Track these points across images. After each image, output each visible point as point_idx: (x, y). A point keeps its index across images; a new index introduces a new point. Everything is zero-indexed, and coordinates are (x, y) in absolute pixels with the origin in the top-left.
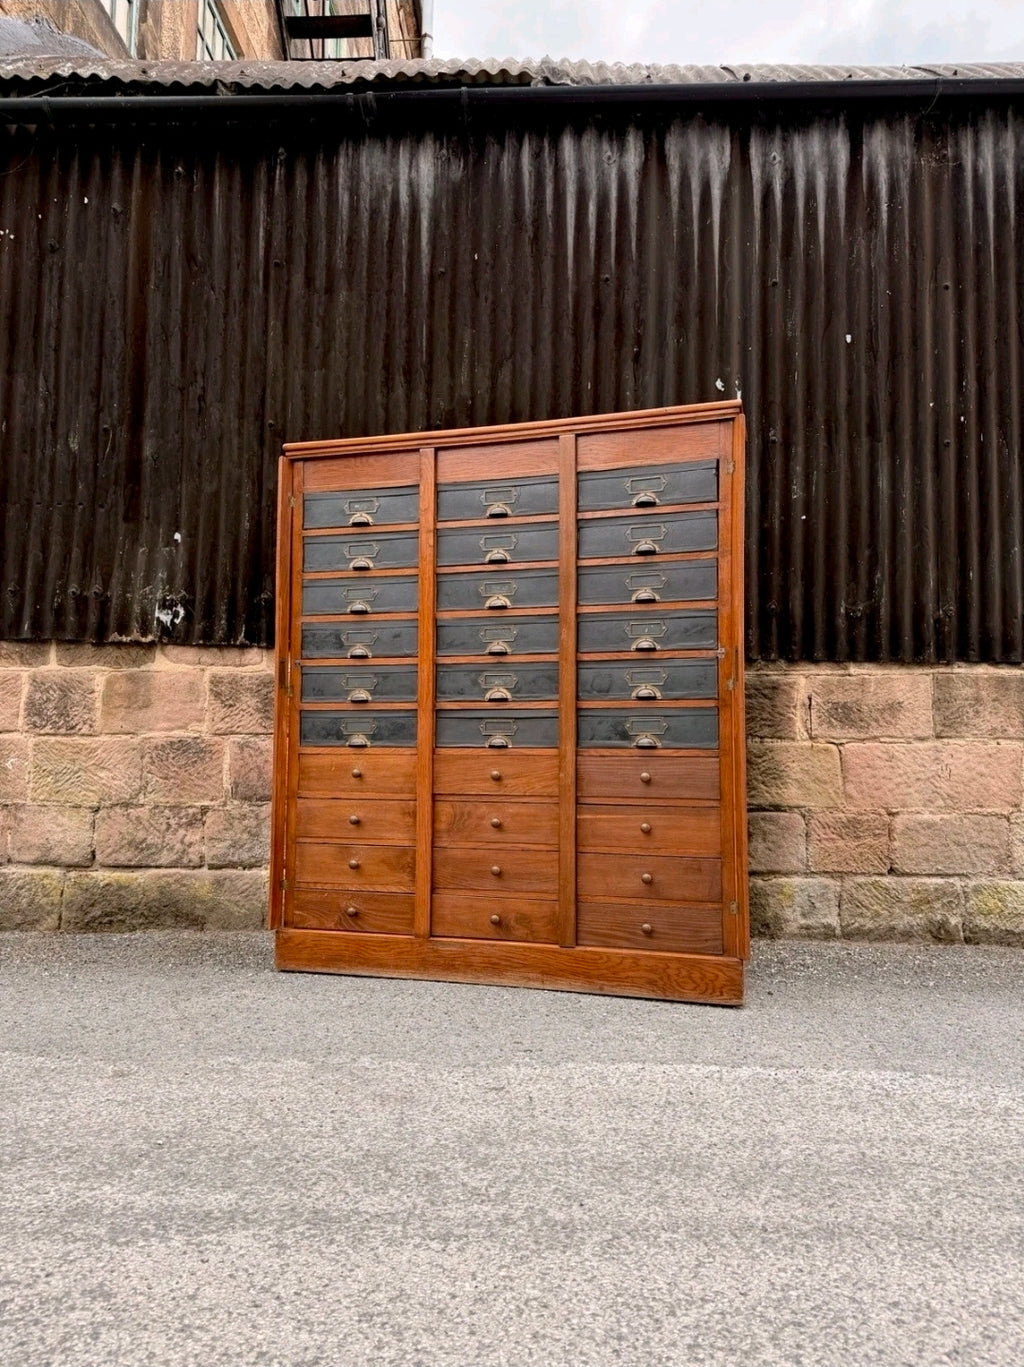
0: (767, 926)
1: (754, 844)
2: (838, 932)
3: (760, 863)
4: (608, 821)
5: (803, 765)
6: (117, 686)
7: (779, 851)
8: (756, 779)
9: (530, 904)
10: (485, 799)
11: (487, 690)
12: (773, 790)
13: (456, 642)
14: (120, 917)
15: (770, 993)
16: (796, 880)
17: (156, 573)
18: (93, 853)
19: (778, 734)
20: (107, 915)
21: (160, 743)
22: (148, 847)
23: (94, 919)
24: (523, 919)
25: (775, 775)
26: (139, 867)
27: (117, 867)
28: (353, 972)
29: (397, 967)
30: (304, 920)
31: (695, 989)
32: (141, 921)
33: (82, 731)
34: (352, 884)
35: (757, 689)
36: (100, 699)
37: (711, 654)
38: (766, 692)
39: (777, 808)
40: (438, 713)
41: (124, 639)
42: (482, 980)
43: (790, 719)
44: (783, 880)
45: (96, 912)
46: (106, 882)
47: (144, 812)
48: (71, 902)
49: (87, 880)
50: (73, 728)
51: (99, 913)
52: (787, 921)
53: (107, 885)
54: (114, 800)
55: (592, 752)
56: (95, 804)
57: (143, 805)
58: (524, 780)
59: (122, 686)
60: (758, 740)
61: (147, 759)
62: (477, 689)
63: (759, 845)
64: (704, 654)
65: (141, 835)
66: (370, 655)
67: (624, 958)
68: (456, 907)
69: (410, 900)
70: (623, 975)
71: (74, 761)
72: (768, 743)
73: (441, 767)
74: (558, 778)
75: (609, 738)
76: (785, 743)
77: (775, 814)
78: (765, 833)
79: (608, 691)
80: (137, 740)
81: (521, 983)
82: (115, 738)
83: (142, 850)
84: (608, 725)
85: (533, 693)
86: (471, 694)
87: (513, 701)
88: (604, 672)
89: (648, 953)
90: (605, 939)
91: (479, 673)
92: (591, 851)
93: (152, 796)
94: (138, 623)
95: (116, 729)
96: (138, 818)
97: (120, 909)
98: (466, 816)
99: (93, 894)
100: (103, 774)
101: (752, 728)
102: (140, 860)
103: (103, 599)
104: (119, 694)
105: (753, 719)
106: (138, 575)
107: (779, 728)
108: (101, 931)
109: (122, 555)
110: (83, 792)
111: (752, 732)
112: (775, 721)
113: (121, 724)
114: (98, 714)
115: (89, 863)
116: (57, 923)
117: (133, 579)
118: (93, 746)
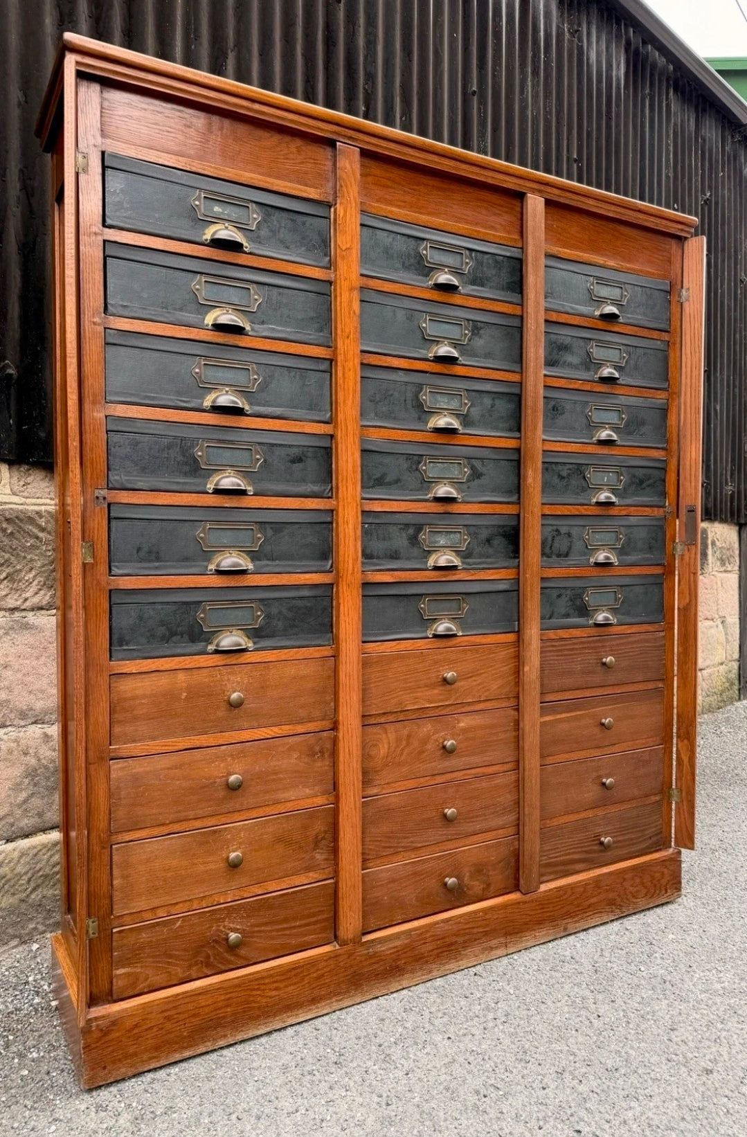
4: (568, 720)
9: (487, 848)
10: (429, 714)
13: (388, 479)
24: (477, 870)
31: (646, 895)
37: (660, 512)
40: (368, 588)
42: (435, 973)
55: (552, 634)
64: (656, 512)
66: (250, 490)
69: (330, 889)
70: (586, 904)
73: (374, 675)
74: (518, 672)
75: (567, 616)
79: (567, 555)
84: (567, 599)
85: (488, 557)
86: (408, 559)
87: (464, 569)
88: (563, 530)
89: (605, 870)
90: (562, 868)
91: (419, 528)
92: (551, 762)
98: (404, 743)
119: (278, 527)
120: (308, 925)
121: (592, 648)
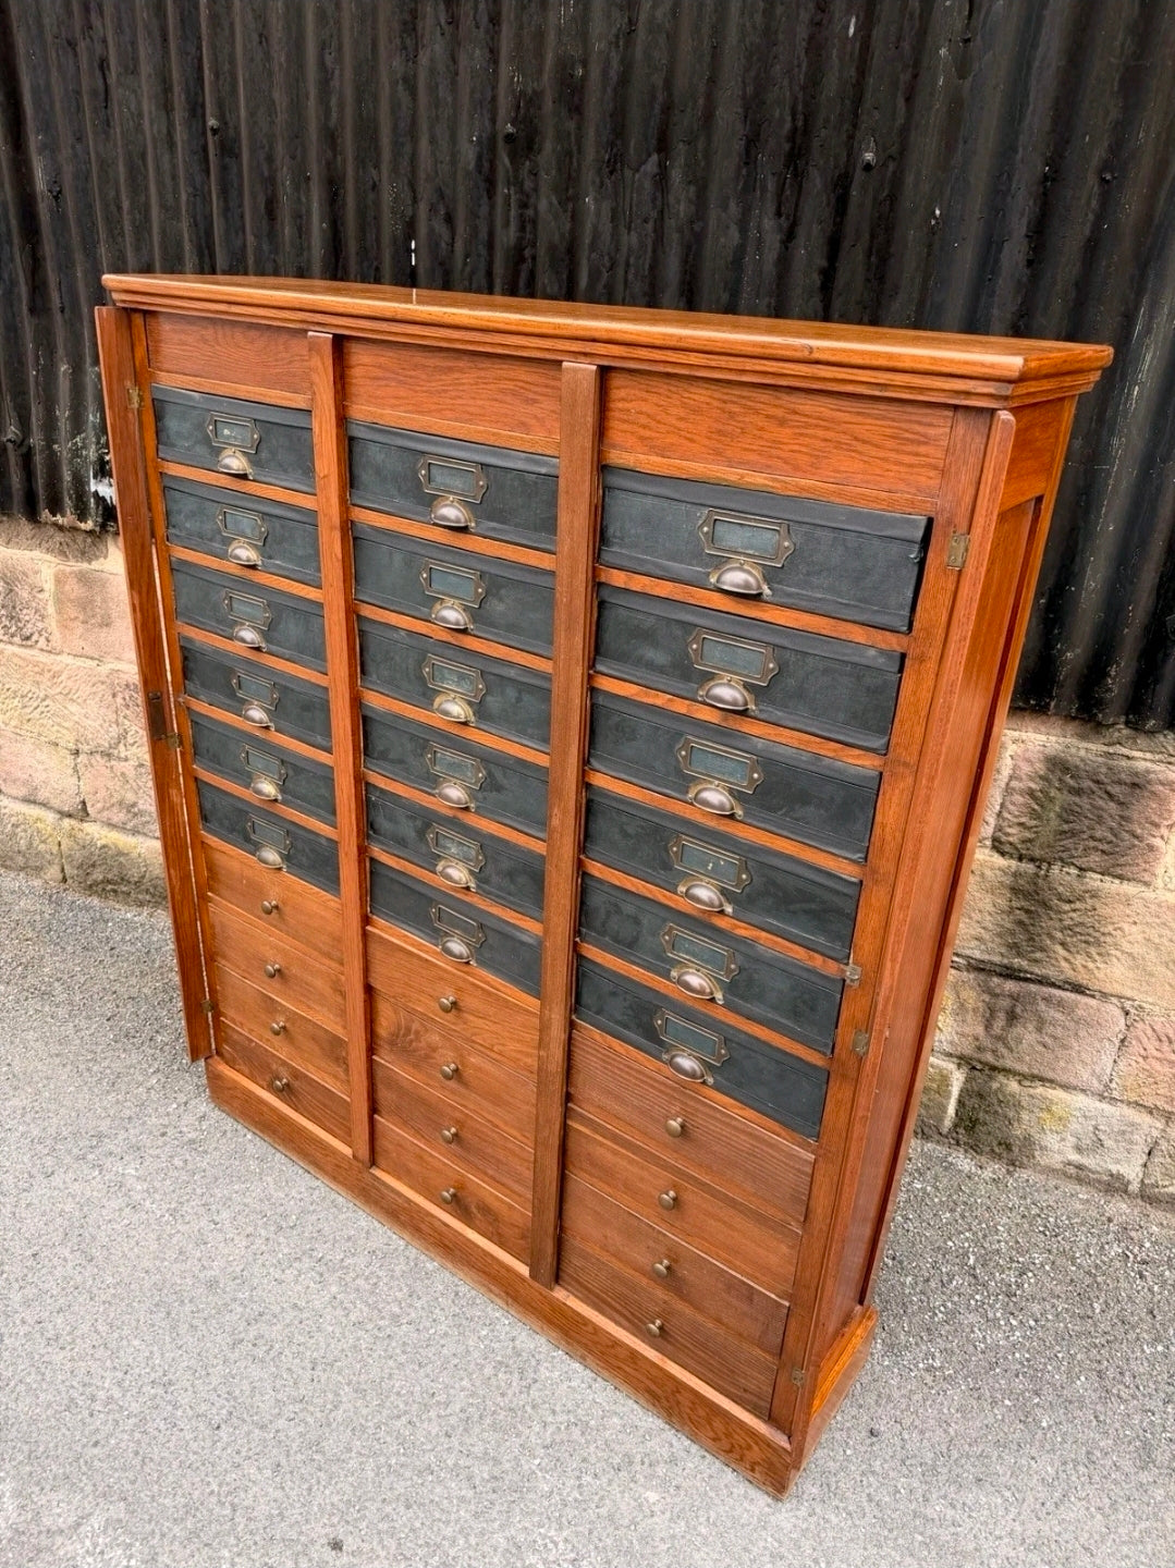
0: (1009, 1147)
1: (1018, 1030)
2: (1134, 1187)
3: (1020, 1060)
4: (613, 1152)
5: (1153, 934)
6: (67, 588)
7: (1060, 1052)
8: (1051, 937)
10: (439, 1027)
11: (439, 857)
12: (1079, 960)
13: (392, 756)
14: (125, 889)
15: (874, 1433)
16: (1079, 1101)
17: (85, 411)
18: (84, 803)
19: (1119, 871)
20: (109, 882)
21: (131, 680)
22: (141, 813)
23: (96, 883)
25: (1090, 938)
26: (136, 832)
27: (114, 826)
28: (289, 1154)
29: (336, 1180)
30: (234, 1059)
32: (148, 897)
33: (39, 645)
34: (277, 1049)
35: (1098, 782)
36: (51, 603)
37: (832, 969)
38: (1115, 790)
39: (1078, 989)
40: (370, 862)
41: (60, 521)
42: (434, 1256)
43: (1151, 848)
44: (1057, 1094)
45: (98, 875)
46: (103, 842)
47: (127, 768)
48: (70, 856)
49: (82, 834)
50: (28, 638)
51: (101, 877)
52: (1045, 1149)
53: (104, 846)
54: (92, 747)
55: (597, 1033)
56: (72, 746)
58: (493, 1027)
59: (74, 589)
60: (1074, 871)
61: (119, 700)
62: (423, 849)
63: (1027, 1035)
64: (818, 961)
65: (130, 797)
67: (620, 1341)
68: (398, 1144)
71: (37, 683)
72: (1094, 880)
73: (379, 951)
75: (626, 1026)
76: (1129, 888)
77: (1073, 996)
78: (1042, 1021)
79: (630, 946)
80: (104, 670)
81: (481, 1289)
82: (79, 662)
83: (136, 815)
84: (627, 1004)
85: (509, 894)
86: (415, 852)
87: (479, 895)
88: (628, 909)
89: (653, 1354)
90: (596, 1300)
91: (427, 822)
93: (134, 749)
94: (70, 498)
95: (79, 651)
96: (123, 774)
97: (122, 879)
98: (412, 1036)
99: (91, 853)
100: (73, 708)
101: (1068, 850)
102: (135, 826)
103: (24, 450)
104: (71, 601)
105: (1073, 834)
106: (63, 414)
107: (1122, 860)
108: (106, 898)
109: (37, 377)
110: (56, 728)
111: (1064, 855)
112: (1117, 846)
113: (82, 643)
114: (52, 624)
115: (82, 813)
116: (61, 876)
117: (57, 419)
118: (56, 668)
119: (298, 770)
120: (335, 1119)
121: (661, 1092)
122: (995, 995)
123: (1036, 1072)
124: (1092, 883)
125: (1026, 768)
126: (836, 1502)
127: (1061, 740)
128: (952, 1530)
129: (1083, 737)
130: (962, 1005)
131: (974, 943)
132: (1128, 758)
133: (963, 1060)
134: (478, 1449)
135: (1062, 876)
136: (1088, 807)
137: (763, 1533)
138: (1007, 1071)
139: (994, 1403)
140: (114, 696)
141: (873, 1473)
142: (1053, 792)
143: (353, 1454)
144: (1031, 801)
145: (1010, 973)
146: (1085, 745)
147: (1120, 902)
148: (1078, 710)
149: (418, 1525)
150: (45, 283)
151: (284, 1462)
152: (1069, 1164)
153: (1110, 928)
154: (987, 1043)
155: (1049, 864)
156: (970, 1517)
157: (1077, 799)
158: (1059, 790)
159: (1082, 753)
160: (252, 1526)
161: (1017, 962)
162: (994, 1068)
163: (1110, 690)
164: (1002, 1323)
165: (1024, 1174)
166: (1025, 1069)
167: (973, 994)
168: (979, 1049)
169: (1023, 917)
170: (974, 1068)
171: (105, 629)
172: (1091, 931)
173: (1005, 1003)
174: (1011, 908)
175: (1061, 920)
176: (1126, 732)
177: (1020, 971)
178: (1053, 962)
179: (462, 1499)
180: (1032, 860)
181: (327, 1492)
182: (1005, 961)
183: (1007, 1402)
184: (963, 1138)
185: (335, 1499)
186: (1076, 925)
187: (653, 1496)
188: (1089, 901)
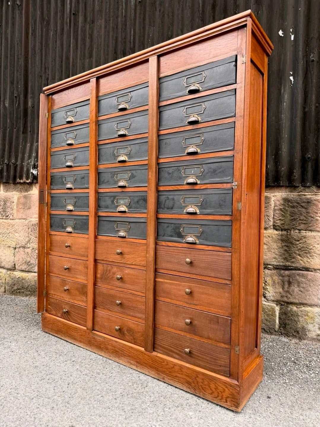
0: (298, 332)
1: (292, 288)
3: (295, 298)
4: (171, 284)
6: (21, 200)
7: (306, 293)
8: (296, 253)
9: (134, 324)
10: (116, 264)
11: (118, 206)
12: (305, 259)
13: (105, 181)
14: (22, 291)
15: (269, 397)
16: (316, 310)
17: (32, 154)
18: (15, 265)
19: (310, 228)
20: (18, 289)
21: (34, 223)
22: (31, 264)
23: (15, 290)
24: (130, 330)
25: (306, 251)
26: (29, 272)
27: (23, 271)
28: (65, 339)
29: (80, 342)
30: (51, 311)
31: (211, 394)
32: (29, 293)
33: (10, 218)
34: (66, 298)
36: (15, 205)
37: (229, 186)
38: (303, 204)
39: (307, 269)
40: (98, 217)
41: (22, 181)
43: (317, 220)
44: (309, 309)
45: (15, 288)
46: (18, 276)
47: (29, 250)
48: (8, 283)
49: (13, 275)
50: (7, 216)
51: (16, 288)
52: (309, 331)
53: (19, 278)
54: (20, 246)
55: (164, 243)
56: (14, 246)
57: (29, 248)
58: (132, 256)
59: (22, 200)
60: (297, 231)
61: (30, 230)
62: (113, 206)
63: (295, 289)
64: (225, 186)
65: (29, 259)
66: (73, 188)
67: (175, 365)
68: (102, 318)
69: (85, 310)
70: (174, 374)
71: (8, 229)
72: (303, 233)
73: (99, 246)
74: (146, 257)
75: (172, 236)
76: (313, 234)
77: (306, 272)
78: (299, 283)
79: (172, 208)
80: (27, 222)
81: (128, 365)
82: (20, 221)
83: (29, 265)
84: (172, 228)
85: (137, 208)
86: (111, 208)
87: (128, 213)
88: (170, 197)
89: (187, 365)
90: (167, 351)
91: (114, 197)
92: (163, 300)
93: (32, 244)
94: (25, 175)
95: (21, 217)
96: (27, 253)
97: (22, 288)
98: (108, 272)
99: (14, 281)
100: (16, 235)
101: (294, 225)
102: (29, 269)
103: (15, 165)
104: (21, 203)
105: (295, 220)
106: (26, 156)
107: (310, 225)
108: (17, 295)
109: (21, 147)
110: (11, 241)
111: (294, 226)
112: (308, 221)
113: (22, 215)
114: (15, 211)
115: (14, 269)
116: (4, 290)
117: (25, 157)
118: (13, 224)
119: (79, 198)
120: (82, 318)
121: (184, 253)
122: (283, 276)
123: (300, 301)
124: (303, 234)
125: (278, 203)
126: (258, 414)
127: (286, 193)
128: (304, 421)
129: (291, 192)
130: (274, 282)
131: (274, 260)
132: (305, 195)
133: (278, 302)
134: (127, 402)
135: (295, 233)
136: (297, 211)
137: (233, 423)
138: (292, 303)
139: (309, 390)
140: (29, 229)
141: (270, 407)
142: (287, 208)
143: (81, 404)
144: (281, 212)
145: (286, 268)
146: (292, 194)
147: (312, 238)
148: (288, 184)
149: (103, 421)
150: (27, 127)
151: (55, 407)
152: (318, 336)
153: (311, 247)
154: (284, 294)
155: (290, 230)
156: (309, 418)
157: (294, 209)
158: (288, 207)
159: (292, 196)
160: (41, 423)
161: (288, 264)
162: (288, 303)
163: (295, 176)
164: (307, 372)
165: (305, 341)
166: (297, 301)
167: (277, 277)
168: (282, 296)
169: (286, 248)
170: (282, 305)
171: (29, 210)
172: (306, 249)
173: (286, 279)
174: (282, 246)
175: (297, 247)
176: (302, 188)
177: (289, 266)
178: (298, 261)
179: (121, 415)
180: (285, 230)
181: (70, 414)
182: (284, 264)
183: (314, 390)
184: (283, 332)
185: (73, 416)
186: (302, 248)
187: (191, 413)
188: (304, 240)
